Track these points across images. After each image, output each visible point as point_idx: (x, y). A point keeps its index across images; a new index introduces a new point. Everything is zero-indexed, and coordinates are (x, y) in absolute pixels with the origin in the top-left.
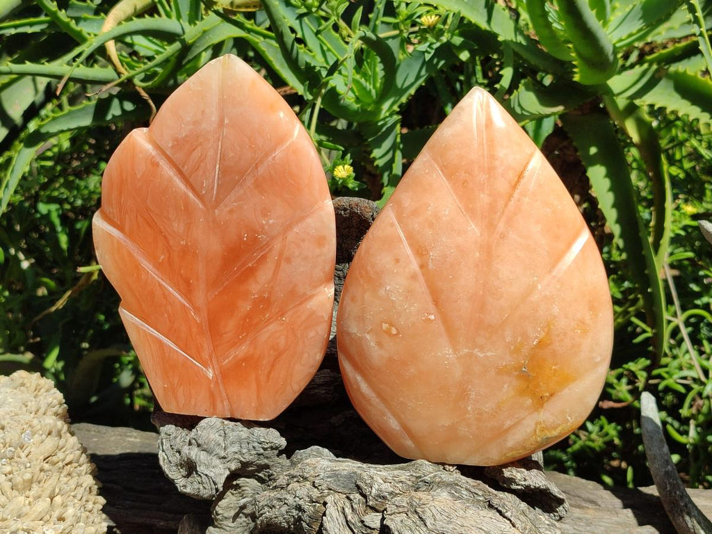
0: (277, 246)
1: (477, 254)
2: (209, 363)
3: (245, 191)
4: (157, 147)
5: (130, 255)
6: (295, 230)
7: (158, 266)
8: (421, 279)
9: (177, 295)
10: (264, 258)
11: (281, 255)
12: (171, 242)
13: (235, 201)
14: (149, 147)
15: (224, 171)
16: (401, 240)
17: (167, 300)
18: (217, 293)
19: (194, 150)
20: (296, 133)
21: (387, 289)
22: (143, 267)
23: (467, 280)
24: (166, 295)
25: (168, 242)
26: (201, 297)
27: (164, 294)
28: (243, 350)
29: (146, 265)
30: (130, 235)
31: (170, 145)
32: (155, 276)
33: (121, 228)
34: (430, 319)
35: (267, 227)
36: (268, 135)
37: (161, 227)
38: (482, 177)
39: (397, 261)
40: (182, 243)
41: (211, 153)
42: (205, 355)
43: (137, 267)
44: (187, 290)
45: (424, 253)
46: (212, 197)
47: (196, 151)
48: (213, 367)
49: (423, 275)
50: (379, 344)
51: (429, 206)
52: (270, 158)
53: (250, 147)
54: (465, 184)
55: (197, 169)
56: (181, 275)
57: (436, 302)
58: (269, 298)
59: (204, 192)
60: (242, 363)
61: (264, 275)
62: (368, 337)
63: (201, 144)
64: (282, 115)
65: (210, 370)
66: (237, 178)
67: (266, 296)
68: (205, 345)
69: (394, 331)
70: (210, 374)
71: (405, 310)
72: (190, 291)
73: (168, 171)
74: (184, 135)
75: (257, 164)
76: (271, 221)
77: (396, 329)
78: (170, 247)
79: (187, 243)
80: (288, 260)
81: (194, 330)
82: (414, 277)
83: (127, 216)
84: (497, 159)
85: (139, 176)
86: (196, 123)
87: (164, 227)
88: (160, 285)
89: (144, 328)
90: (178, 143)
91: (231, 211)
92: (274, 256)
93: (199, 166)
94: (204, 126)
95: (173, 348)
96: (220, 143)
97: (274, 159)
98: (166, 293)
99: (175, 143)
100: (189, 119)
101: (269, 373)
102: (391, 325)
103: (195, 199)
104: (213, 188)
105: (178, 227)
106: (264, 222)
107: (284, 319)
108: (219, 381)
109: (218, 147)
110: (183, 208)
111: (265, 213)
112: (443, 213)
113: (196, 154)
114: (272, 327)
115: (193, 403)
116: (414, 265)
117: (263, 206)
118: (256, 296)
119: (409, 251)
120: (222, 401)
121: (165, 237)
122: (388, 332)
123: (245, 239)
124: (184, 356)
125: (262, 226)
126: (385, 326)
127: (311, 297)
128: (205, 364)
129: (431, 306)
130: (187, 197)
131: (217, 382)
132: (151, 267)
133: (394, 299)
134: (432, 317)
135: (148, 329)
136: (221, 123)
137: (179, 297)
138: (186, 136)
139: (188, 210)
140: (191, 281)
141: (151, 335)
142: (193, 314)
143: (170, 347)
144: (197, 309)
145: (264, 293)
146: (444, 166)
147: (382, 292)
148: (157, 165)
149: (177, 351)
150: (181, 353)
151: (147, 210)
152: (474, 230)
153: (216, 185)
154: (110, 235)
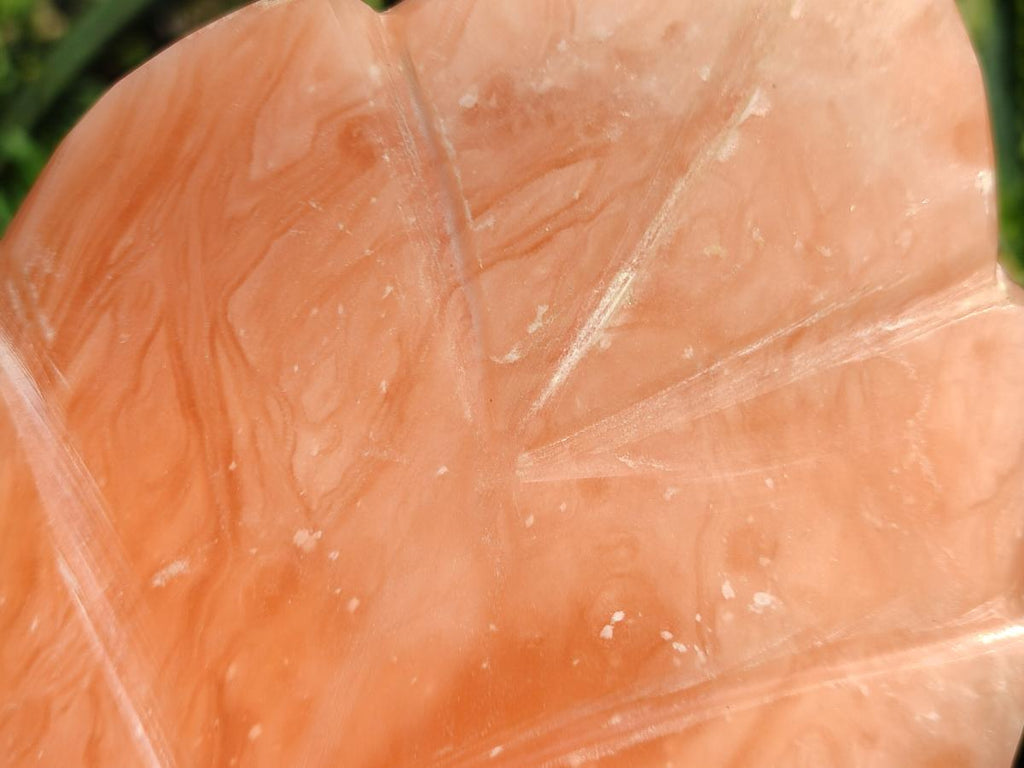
3: (695, 423)
7: (134, 598)
12: (250, 516)
13: (634, 450)
19: (561, 164)
22: (56, 579)
25: (236, 507)
29: (81, 575)
30: (77, 412)
31: (469, 100)
32: (97, 643)
35: (730, 616)
36: (907, 234)
37: (241, 431)
40: (301, 537)
43: (33, 568)
46: (536, 394)
47: (567, 173)
53: (809, 249)
55: (536, 247)
56: (220, 687)
59: (513, 355)
63: (600, 152)
66: (689, 353)
73: (396, 199)
74: (548, 83)
75: (800, 333)
76: (762, 599)
78: (235, 531)
79: (321, 547)
83: (106, 320)
86: (628, 57)
87: (253, 437)
90: (506, 110)
91: (595, 488)
93: (548, 238)
94: (651, 84)
99: (493, 101)
100: (602, 31)
104: (563, 356)
105: (321, 461)
106: (728, 590)
110: (384, 386)
111: (750, 552)
113: (559, 187)
121: (233, 484)
123: (608, 632)
125: (710, 606)
130: (424, 346)
132: (97, 592)
138: (556, 94)
140: (255, 732)
148: (367, 157)
151: (213, 329)
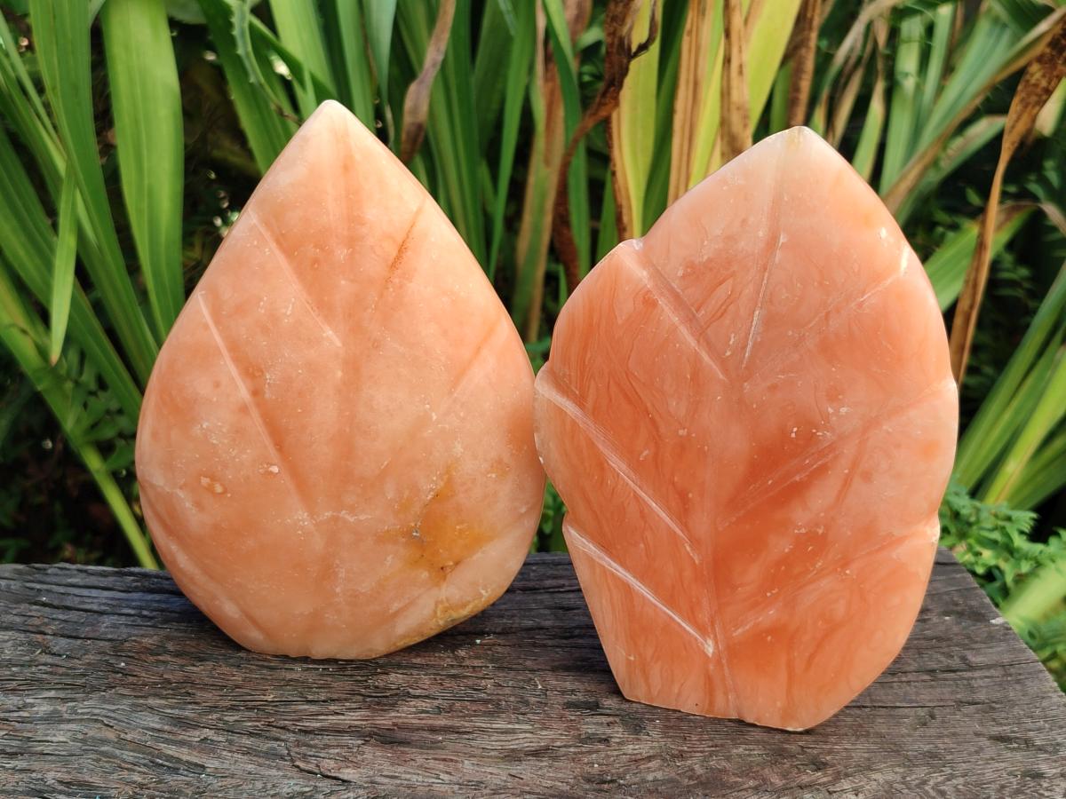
0: (849, 451)
1: (340, 374)
2: (709, 630)
3: (801, 356)
4: (657, 274)
5: (591, 445)
6: (885, 427)
7: (636, 466)
8: (255, 413)
9: (663, 515)
10: (823, 469)
11: (854, 465)
12: (663, 430)
13: (783, 372)
14: (642, 274)
15: (770, 321)
16: (220, 352)
17: (646, 522)
18: (734, 519)
19: (721, 284)
20: (904, 264)
21: (204, 426)
22: (610, 467)
23: (325, 413)
24: (644, 514)
25: (657, 430)
26: (703, 522)
27: (642, 512)
28: (771, 615)
29: (617, 463)
30: (595, 413)
31: (680, 273)
32: (630, 482)
33: (580, 401)
34: (271, 473)
35: (834, 418)
36: (856, 266)
37: (649, 405)
38: (341, 253)
39: (217, 385)
40: (681, 432)
41: (748, 291)
42: (704, 616)
43: (602, 465)
44: (683, 510)
45: (257, 374)
46: (741, 362)
47: (724, 286)
48: (715, 636)
49: (258, 405)
50: (198, 505)
51: (261, 300)
52: (853, 305)
53: (820, 283)
54: (316, 266)
55: (722, 314)
56: (673, 484)
57: (279, 445)
58: (824, 536)
59: (728, 353)
60: (767, 636)
61: (820, 499)
62: (181, 494)
63: (733, 275)
64: (884, 233)
65: (710, 642)
67: (820, 531)
68: (705, 602)
69: (219, 489)
70: (710, 649)
71: (234, 458)
72: (686, 511)
73: (669, 314)
74: (706, 258)
75: (828, 314)
76: (843, 410)
77: (221, 485)
78: (660, 436)
79: (689, 434)
80: (867, 477)
81: (688, 573)
82: (244, 409)
83: (592, 382)
84: (363, 224)
85: (620, 322)
86: (729, 240)
87: (653, 406)
88: (637, 497)
89: (604, 564)
90: (694, 272)
91: (773, 388)
92: (842, 467)
93: (725, 310)
94: (742, 244)
95: (649, 600)
96: (766, 274)
97: (860, 305)
98: (646, 511)
99: (689, 270)
100: (718, 232)
101: (812, 657)
102: (213, 478)
103: (711, 363)
104: (746, 346)
105: (678, 407)
106: (830, 410)
107: (848, 572)
108: (724, 661)
109: (763, 280)
110: (689, 376)
111: (834, 396)
112: (284, 311)
113: (723, 292)
114: (826, 583)
115: (676, 691)
116: (243, 393)
117: (832, 383)
118: (803, 531)
119: (233, 370)
120: (726, 694)
121: (653, 421)
122: (210, 489)
123: (793, 435)
124: (665, 613)
125: (827, 418)
126: (205, 481)
127: (901, 540)
128: (702, 630)
129: (272, 452)
130: (697, 359)
131: (719, 662)
132: (624, 467)
133: (215, 442)
134: (275, 469)
135: (610, 565)
136: (772, 243)
137: (667, 520)
138: (710, 260)
139: (697, 379)
140: (690, 495)
141: (613, 574)
142: (688, 548)
143: (643, 597)
144: (695, 542)
145: (817, 525)
146: (282, 235)
147: (196, 431)
148: (654, 304)
149: (655, 606)
150: (661, 609)
151: (627, 375)
152: (332, 337)
153: (750, 343)
154: (560, 412)
